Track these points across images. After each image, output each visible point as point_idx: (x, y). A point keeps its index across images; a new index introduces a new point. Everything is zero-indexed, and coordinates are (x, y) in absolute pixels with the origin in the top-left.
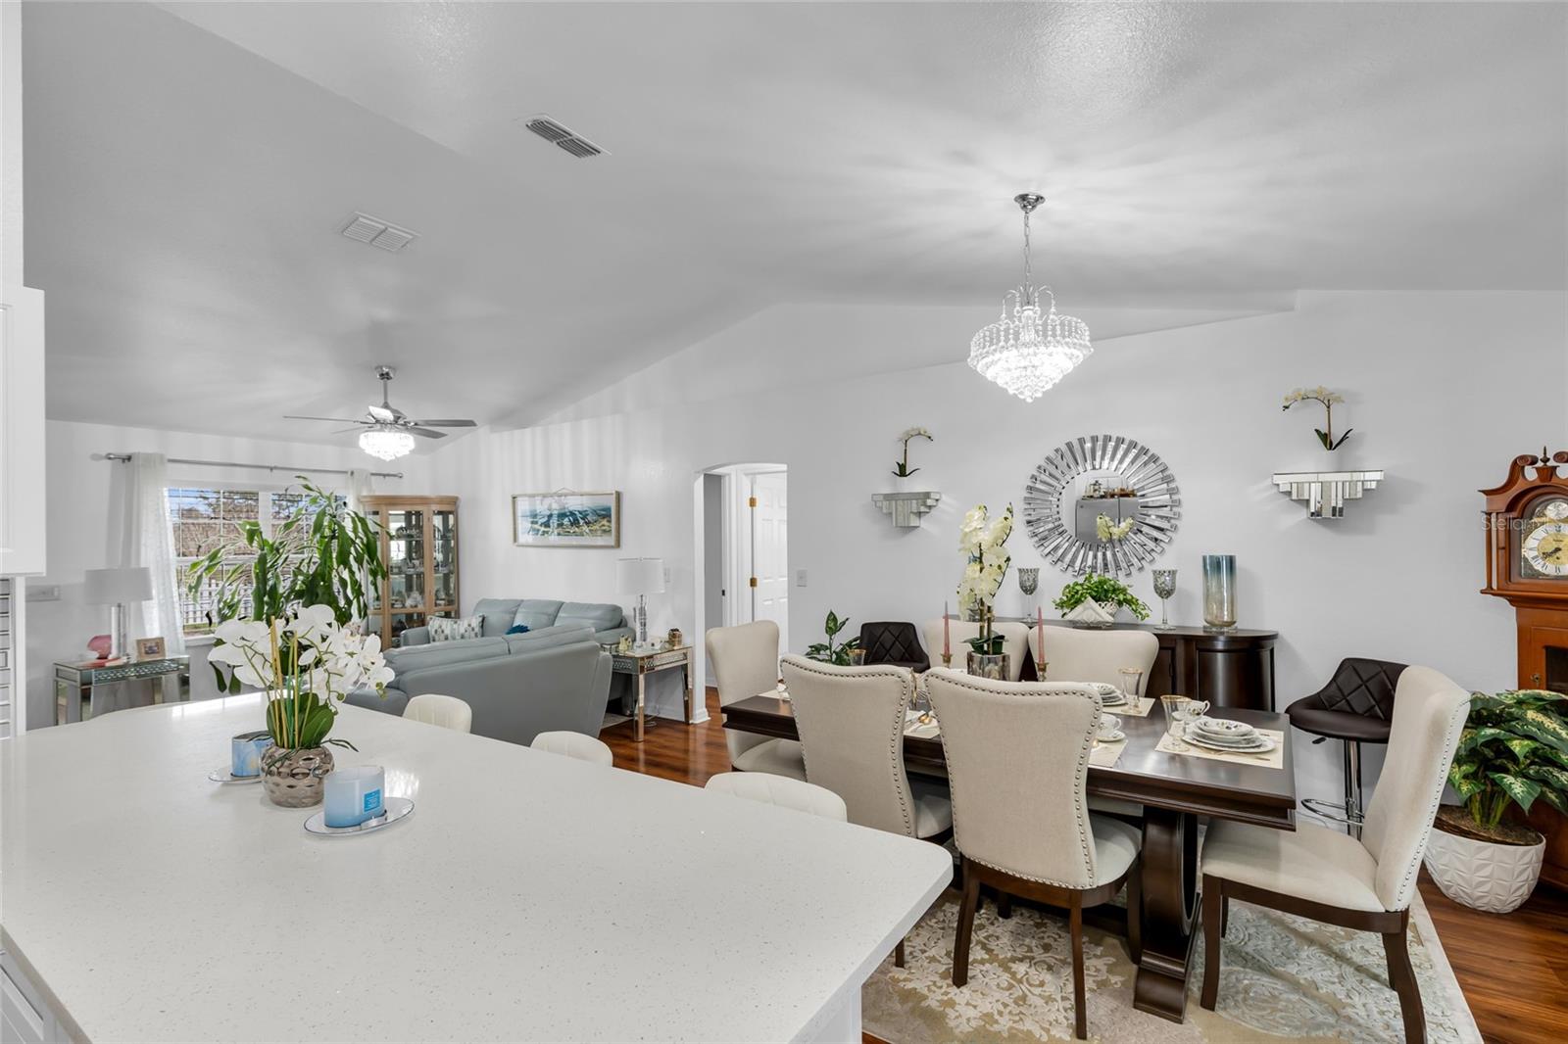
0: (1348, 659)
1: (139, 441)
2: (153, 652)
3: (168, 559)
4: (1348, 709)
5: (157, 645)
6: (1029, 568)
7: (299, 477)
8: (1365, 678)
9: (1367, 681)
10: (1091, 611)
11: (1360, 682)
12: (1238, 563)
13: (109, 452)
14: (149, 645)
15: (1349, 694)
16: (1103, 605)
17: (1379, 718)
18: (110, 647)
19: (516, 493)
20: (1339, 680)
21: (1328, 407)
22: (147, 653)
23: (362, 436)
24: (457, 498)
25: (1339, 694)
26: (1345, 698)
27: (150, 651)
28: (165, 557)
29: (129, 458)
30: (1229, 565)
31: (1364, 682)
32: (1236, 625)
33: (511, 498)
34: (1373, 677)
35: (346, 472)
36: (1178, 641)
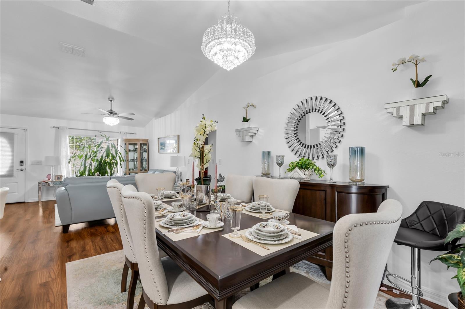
0: (424, 201)
1: (62, 123)
2: (59, 179)
3: (68, 155)
4: (421, 229)
5: (60, 177)
6: (280, 155)
7: (101, 133)
8: (432, 212)
9: (433, 214)
10: (297, 173)
11: (429, 214)
12: (367, 151)
13: (54, 126)
14: (58, 177)
15: (422, 221)
16: (304, 171)
17: (437, 235)
18: (51, 178)
19: (159, 137)
20: (419, 213)
21: (416, 65)
22: (57, 179)
23: (104, 118)
24: (148, 140)
25: (417, 220)
26: (420, 222)
27: (58, 179)
28: (67, 154)
29: (59, 128)
30: (360, 151)
31: (432, 215)
32: (364, 181)
33: (157, 139)
34: (437, 212)
35: (118, 132)
36: (328, 187)
